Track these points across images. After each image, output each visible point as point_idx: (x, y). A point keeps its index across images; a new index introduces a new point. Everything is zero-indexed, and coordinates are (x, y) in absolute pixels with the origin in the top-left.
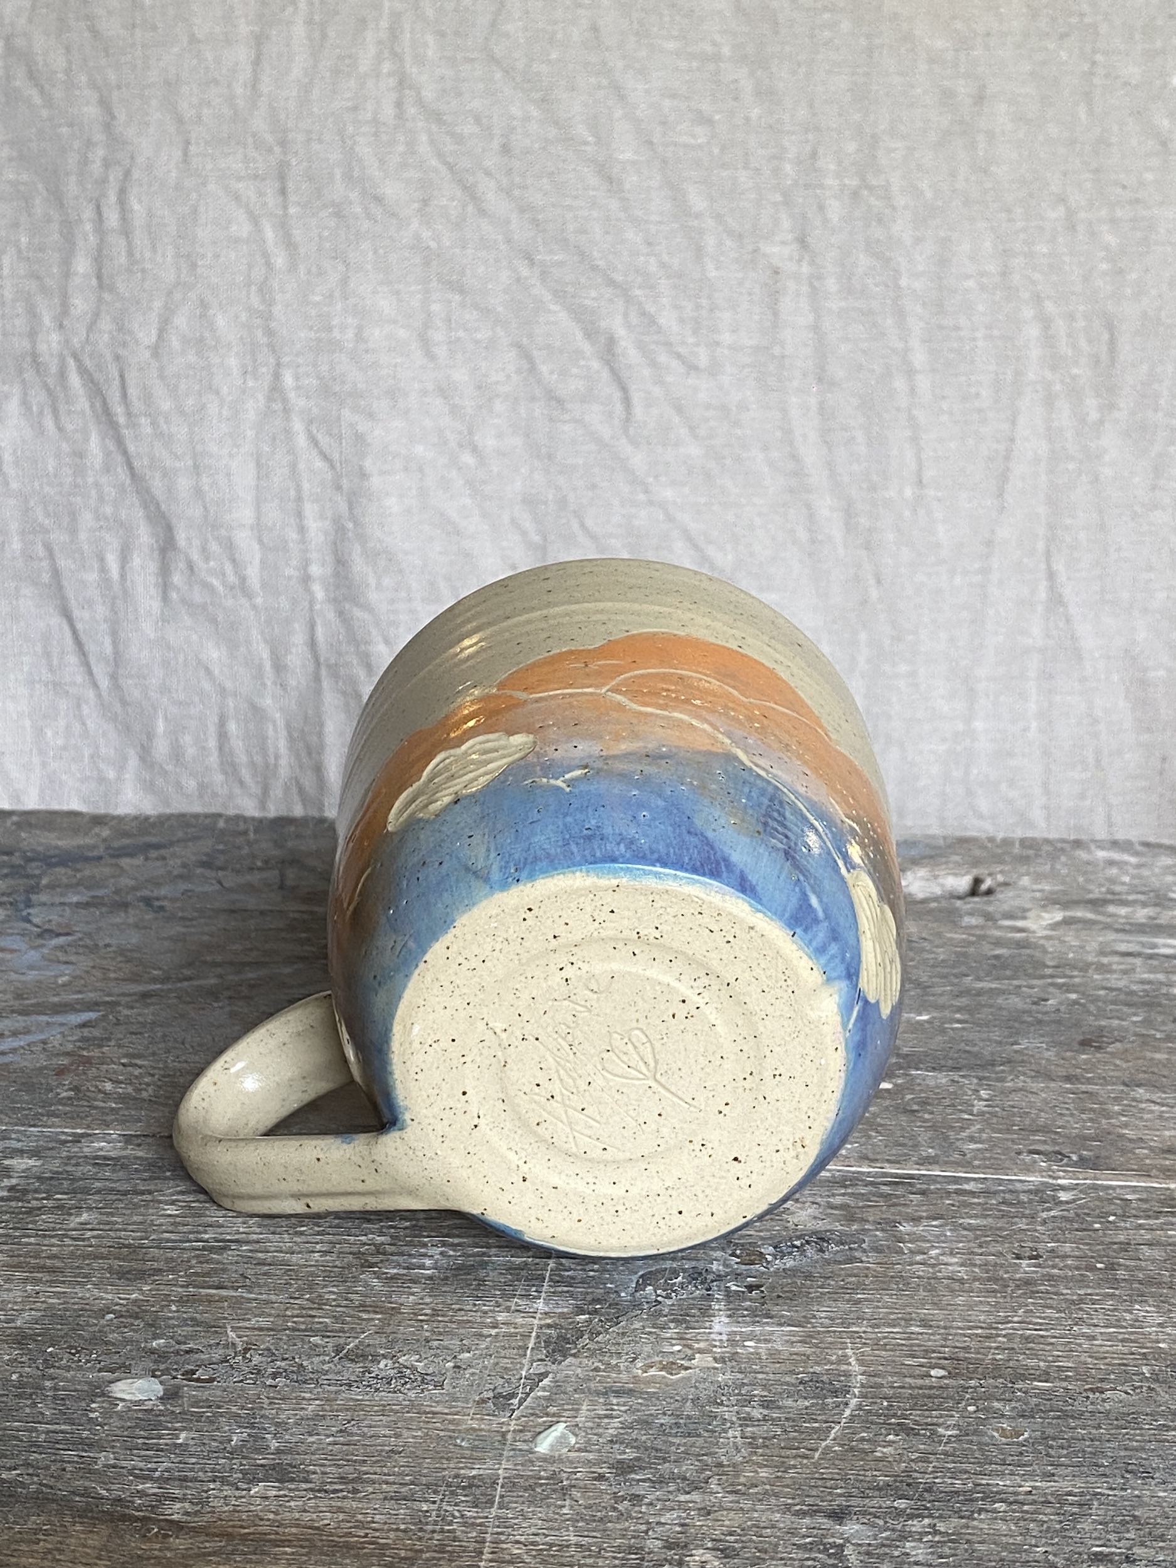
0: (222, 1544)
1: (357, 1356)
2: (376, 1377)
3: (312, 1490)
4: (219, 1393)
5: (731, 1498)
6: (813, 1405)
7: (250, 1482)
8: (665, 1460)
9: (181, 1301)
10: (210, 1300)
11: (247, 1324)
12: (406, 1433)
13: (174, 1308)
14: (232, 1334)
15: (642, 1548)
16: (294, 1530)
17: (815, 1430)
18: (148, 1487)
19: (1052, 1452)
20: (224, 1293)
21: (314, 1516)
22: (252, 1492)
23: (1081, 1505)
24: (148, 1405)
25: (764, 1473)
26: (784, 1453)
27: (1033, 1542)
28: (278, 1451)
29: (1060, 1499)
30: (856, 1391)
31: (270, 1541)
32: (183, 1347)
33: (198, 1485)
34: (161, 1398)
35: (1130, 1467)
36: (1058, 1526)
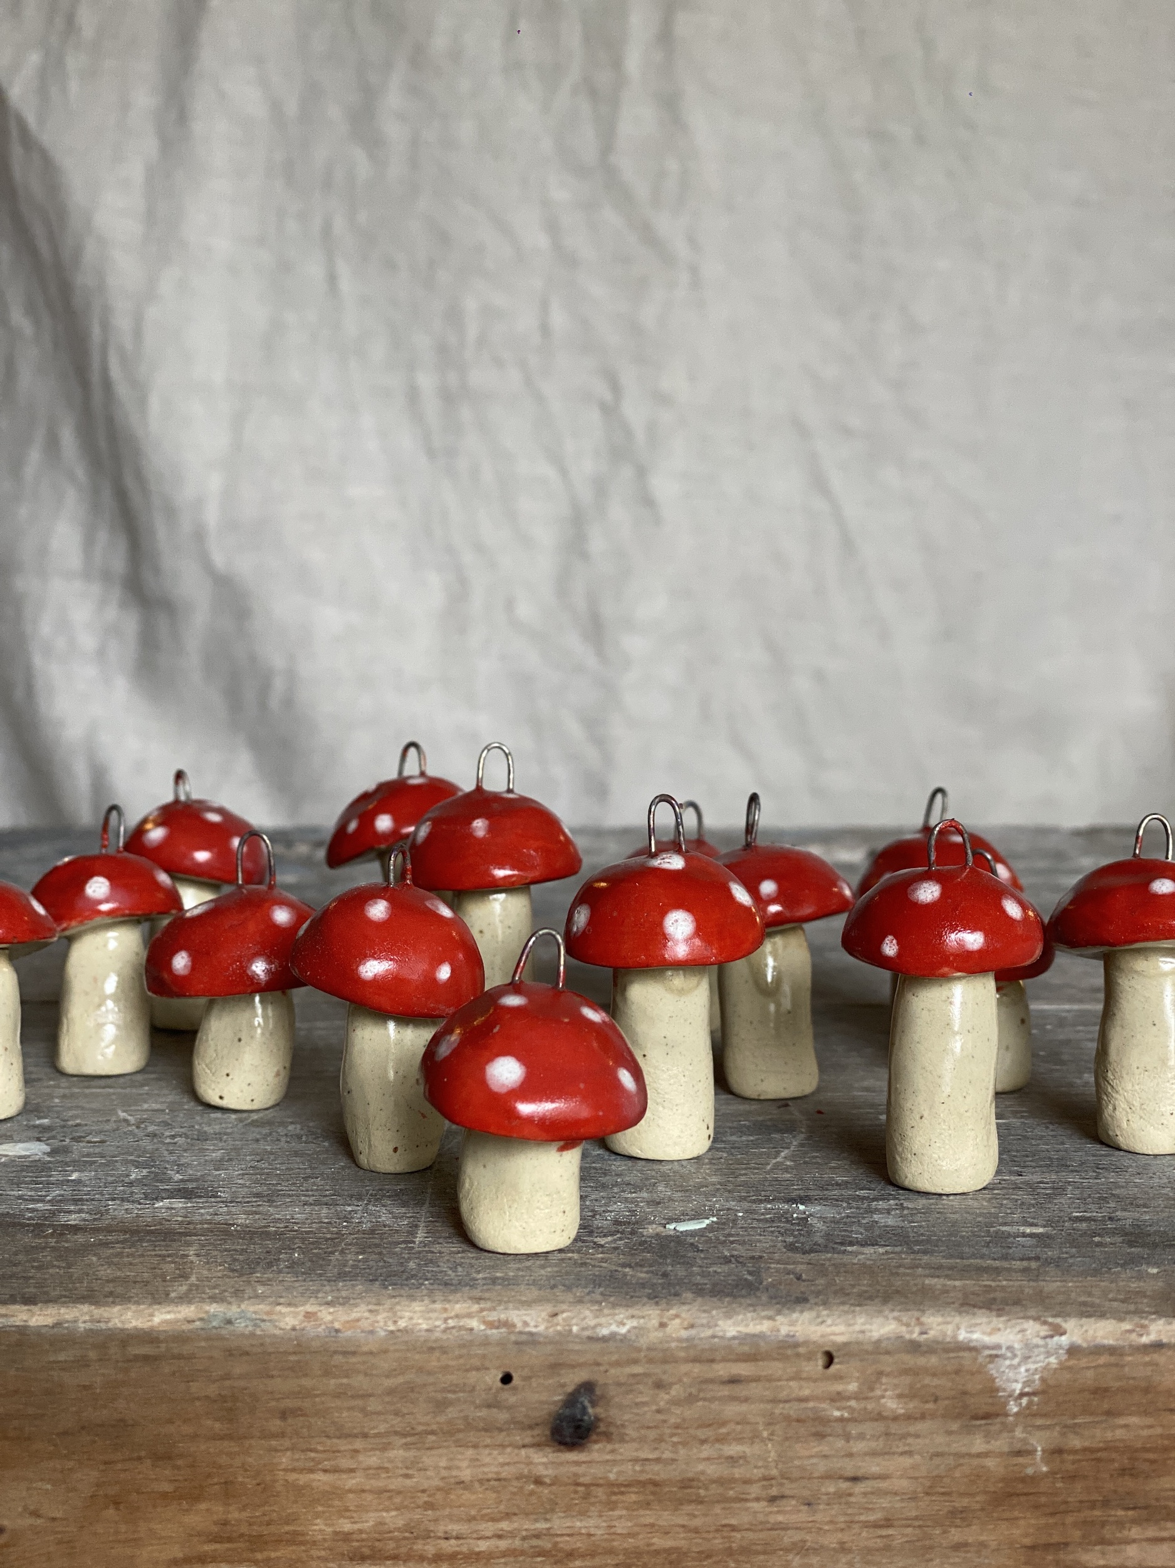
0: (128, 1236)
1: (262, 1123)
2: (286, 1135)
3: (222, 1202)
4: (110, 1148)
5: (679, 1194)
6: (758, 1139)
7: (153, 1199)
8: (605, 1174)
9: (64, 1096)
10: (97, 1095)
11: (139, 1108)
12: (322, 1167)
13: (57, 1100)
14: (122, 1115)
15: (589, 1226)
16: (205, 1226)
17: (765, 1153)
18: (39, 1206)
19: (1016, 1159)
20: (111, 1090)
21: (228, 1217)
22: (156, 1206)
23: (1053, 1188)
24: (37, 1158)
25: (714, 1179)
26: (732, 1167)
27: (1009, 1211)
28: (182, 1181)
29: (1032, 1187)
30: (803, 1130)
31: (180, 1233)
32: (70, 1123)
33: (95, 1203)
34: (49, 1154)
35: (1100, 1166)
36: (1033, 1202)
